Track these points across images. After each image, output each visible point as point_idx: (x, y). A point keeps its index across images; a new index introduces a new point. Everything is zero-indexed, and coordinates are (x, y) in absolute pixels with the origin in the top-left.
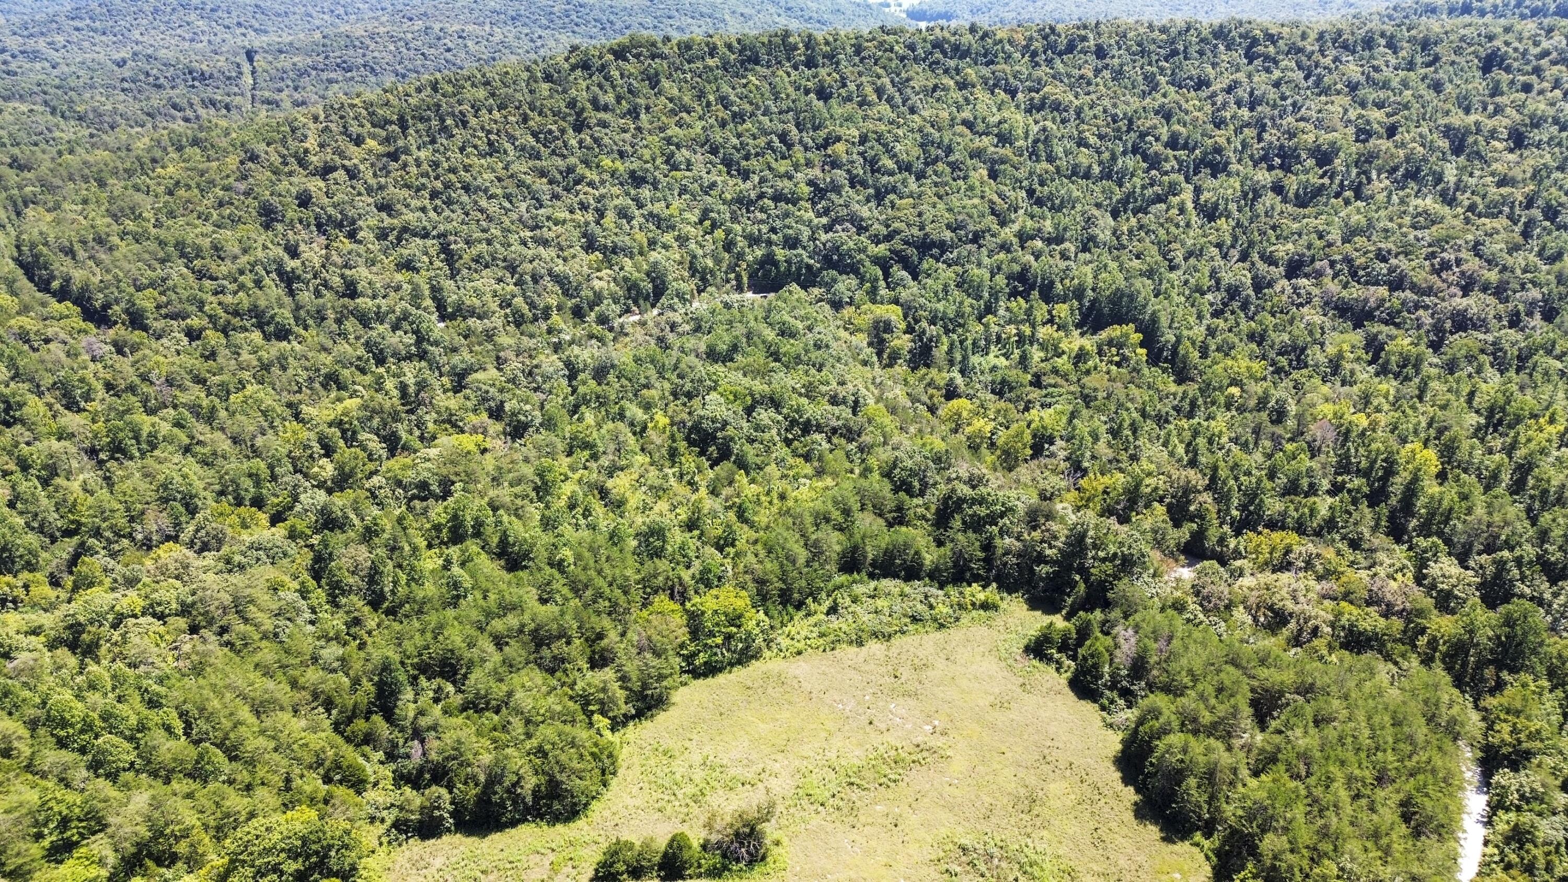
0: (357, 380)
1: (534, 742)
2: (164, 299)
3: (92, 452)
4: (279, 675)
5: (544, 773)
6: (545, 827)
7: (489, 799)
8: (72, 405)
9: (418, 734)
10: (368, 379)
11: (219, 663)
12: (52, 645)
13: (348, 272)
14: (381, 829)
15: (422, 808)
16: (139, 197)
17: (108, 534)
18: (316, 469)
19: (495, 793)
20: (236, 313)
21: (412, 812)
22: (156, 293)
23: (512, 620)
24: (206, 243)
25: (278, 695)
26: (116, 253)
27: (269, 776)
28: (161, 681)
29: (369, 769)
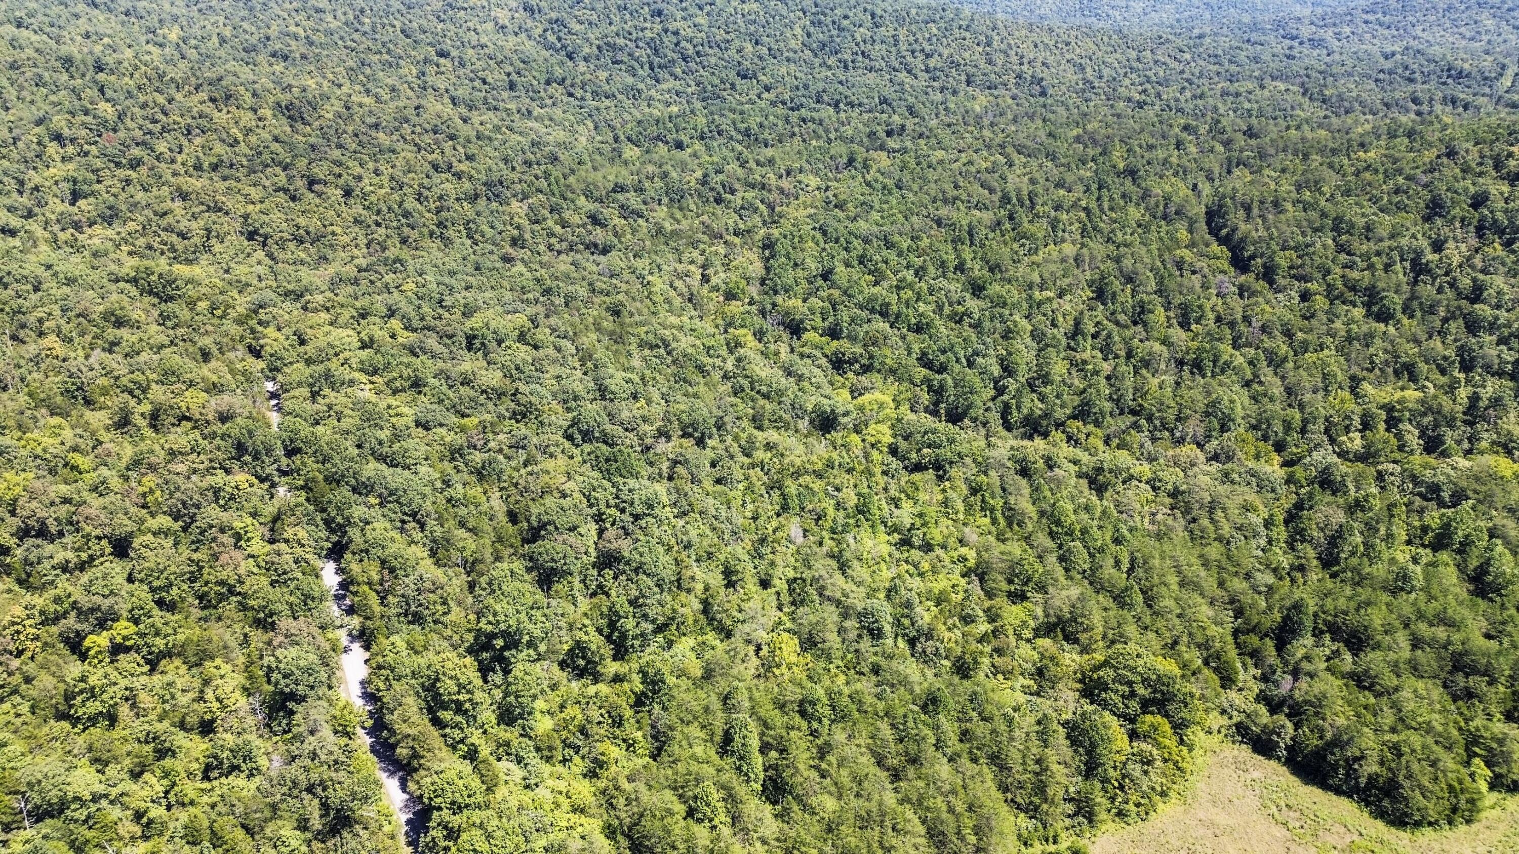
0: (1431, 376)
1: (1395, 738)
2: (1300, 261)
3: (1180, 363)
4: (1214, 570)
5: (1390, 769)
6: (1366, 815)
7: (1325, 756)
8: (1185, 325)
9: (1296, 673)
10: (1443, 380)
11: (1176, 540)
12: (1080, 476)
13: (1481, 277)
14: (1224, 721)
15: (1266, 726)
16: (1327, 173)
17: (1157, 423)
18: (1344, 438)
19: (1333, 754)
20: (1353, 289)
21: (1255, 724)
22: (1294, 256)
23: (1441, 633)
24: (1361, 222)
25: (1204, 584)
26: (1282, 216)
27: (1163, 630)
28: (1131, 530)
29: (1241, 676)
